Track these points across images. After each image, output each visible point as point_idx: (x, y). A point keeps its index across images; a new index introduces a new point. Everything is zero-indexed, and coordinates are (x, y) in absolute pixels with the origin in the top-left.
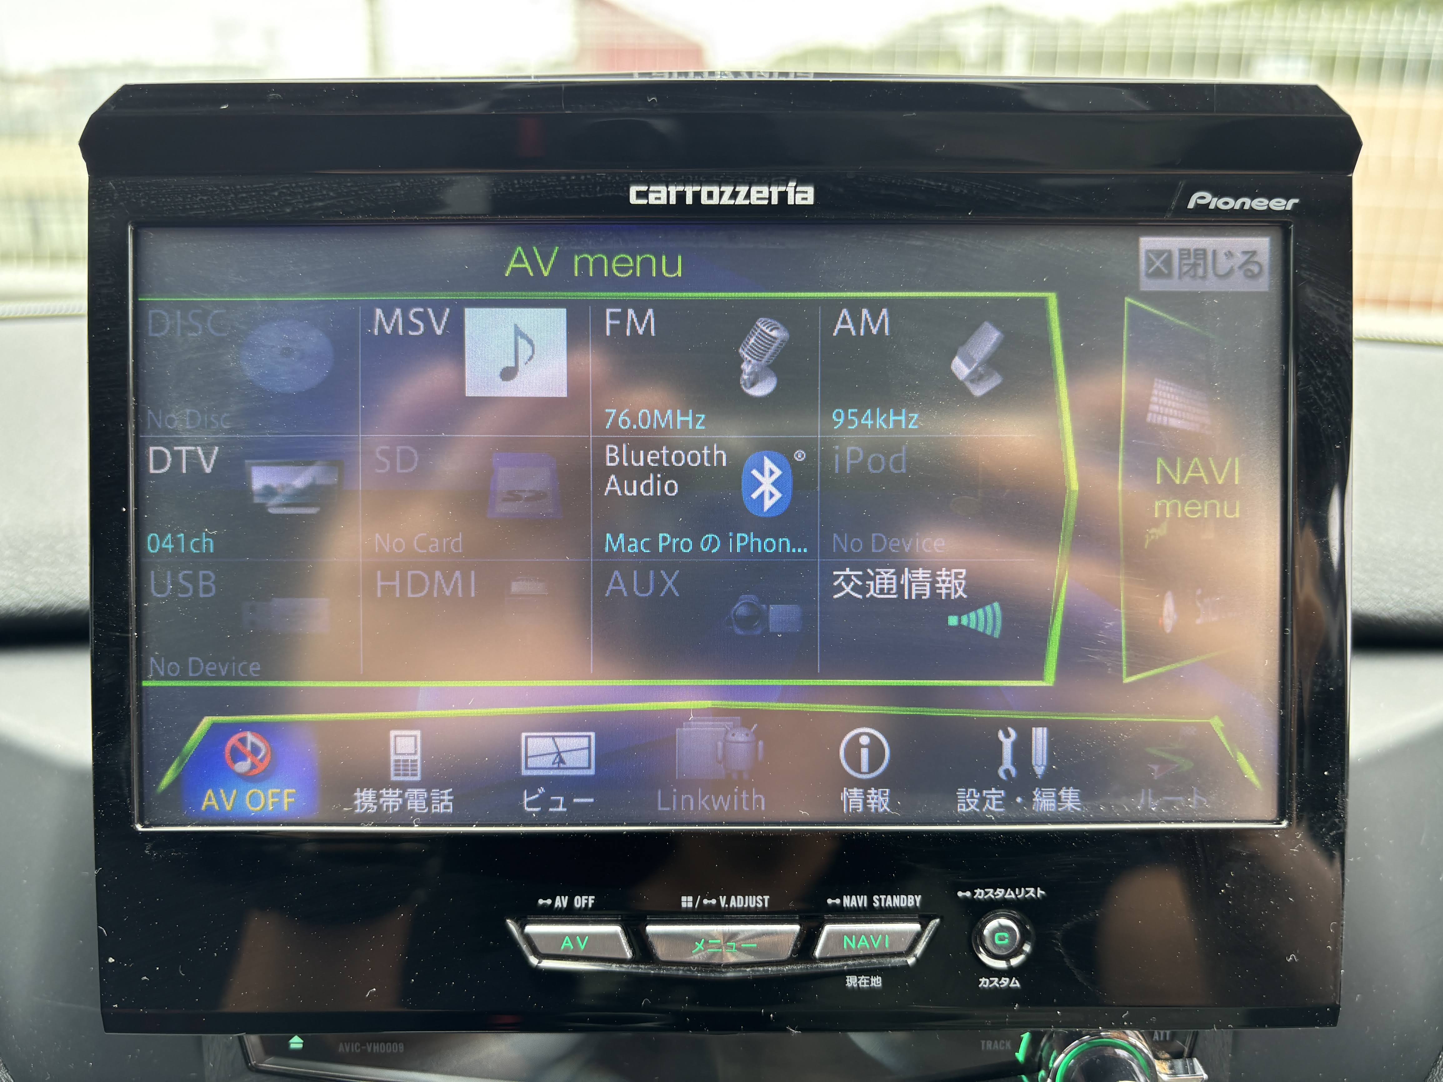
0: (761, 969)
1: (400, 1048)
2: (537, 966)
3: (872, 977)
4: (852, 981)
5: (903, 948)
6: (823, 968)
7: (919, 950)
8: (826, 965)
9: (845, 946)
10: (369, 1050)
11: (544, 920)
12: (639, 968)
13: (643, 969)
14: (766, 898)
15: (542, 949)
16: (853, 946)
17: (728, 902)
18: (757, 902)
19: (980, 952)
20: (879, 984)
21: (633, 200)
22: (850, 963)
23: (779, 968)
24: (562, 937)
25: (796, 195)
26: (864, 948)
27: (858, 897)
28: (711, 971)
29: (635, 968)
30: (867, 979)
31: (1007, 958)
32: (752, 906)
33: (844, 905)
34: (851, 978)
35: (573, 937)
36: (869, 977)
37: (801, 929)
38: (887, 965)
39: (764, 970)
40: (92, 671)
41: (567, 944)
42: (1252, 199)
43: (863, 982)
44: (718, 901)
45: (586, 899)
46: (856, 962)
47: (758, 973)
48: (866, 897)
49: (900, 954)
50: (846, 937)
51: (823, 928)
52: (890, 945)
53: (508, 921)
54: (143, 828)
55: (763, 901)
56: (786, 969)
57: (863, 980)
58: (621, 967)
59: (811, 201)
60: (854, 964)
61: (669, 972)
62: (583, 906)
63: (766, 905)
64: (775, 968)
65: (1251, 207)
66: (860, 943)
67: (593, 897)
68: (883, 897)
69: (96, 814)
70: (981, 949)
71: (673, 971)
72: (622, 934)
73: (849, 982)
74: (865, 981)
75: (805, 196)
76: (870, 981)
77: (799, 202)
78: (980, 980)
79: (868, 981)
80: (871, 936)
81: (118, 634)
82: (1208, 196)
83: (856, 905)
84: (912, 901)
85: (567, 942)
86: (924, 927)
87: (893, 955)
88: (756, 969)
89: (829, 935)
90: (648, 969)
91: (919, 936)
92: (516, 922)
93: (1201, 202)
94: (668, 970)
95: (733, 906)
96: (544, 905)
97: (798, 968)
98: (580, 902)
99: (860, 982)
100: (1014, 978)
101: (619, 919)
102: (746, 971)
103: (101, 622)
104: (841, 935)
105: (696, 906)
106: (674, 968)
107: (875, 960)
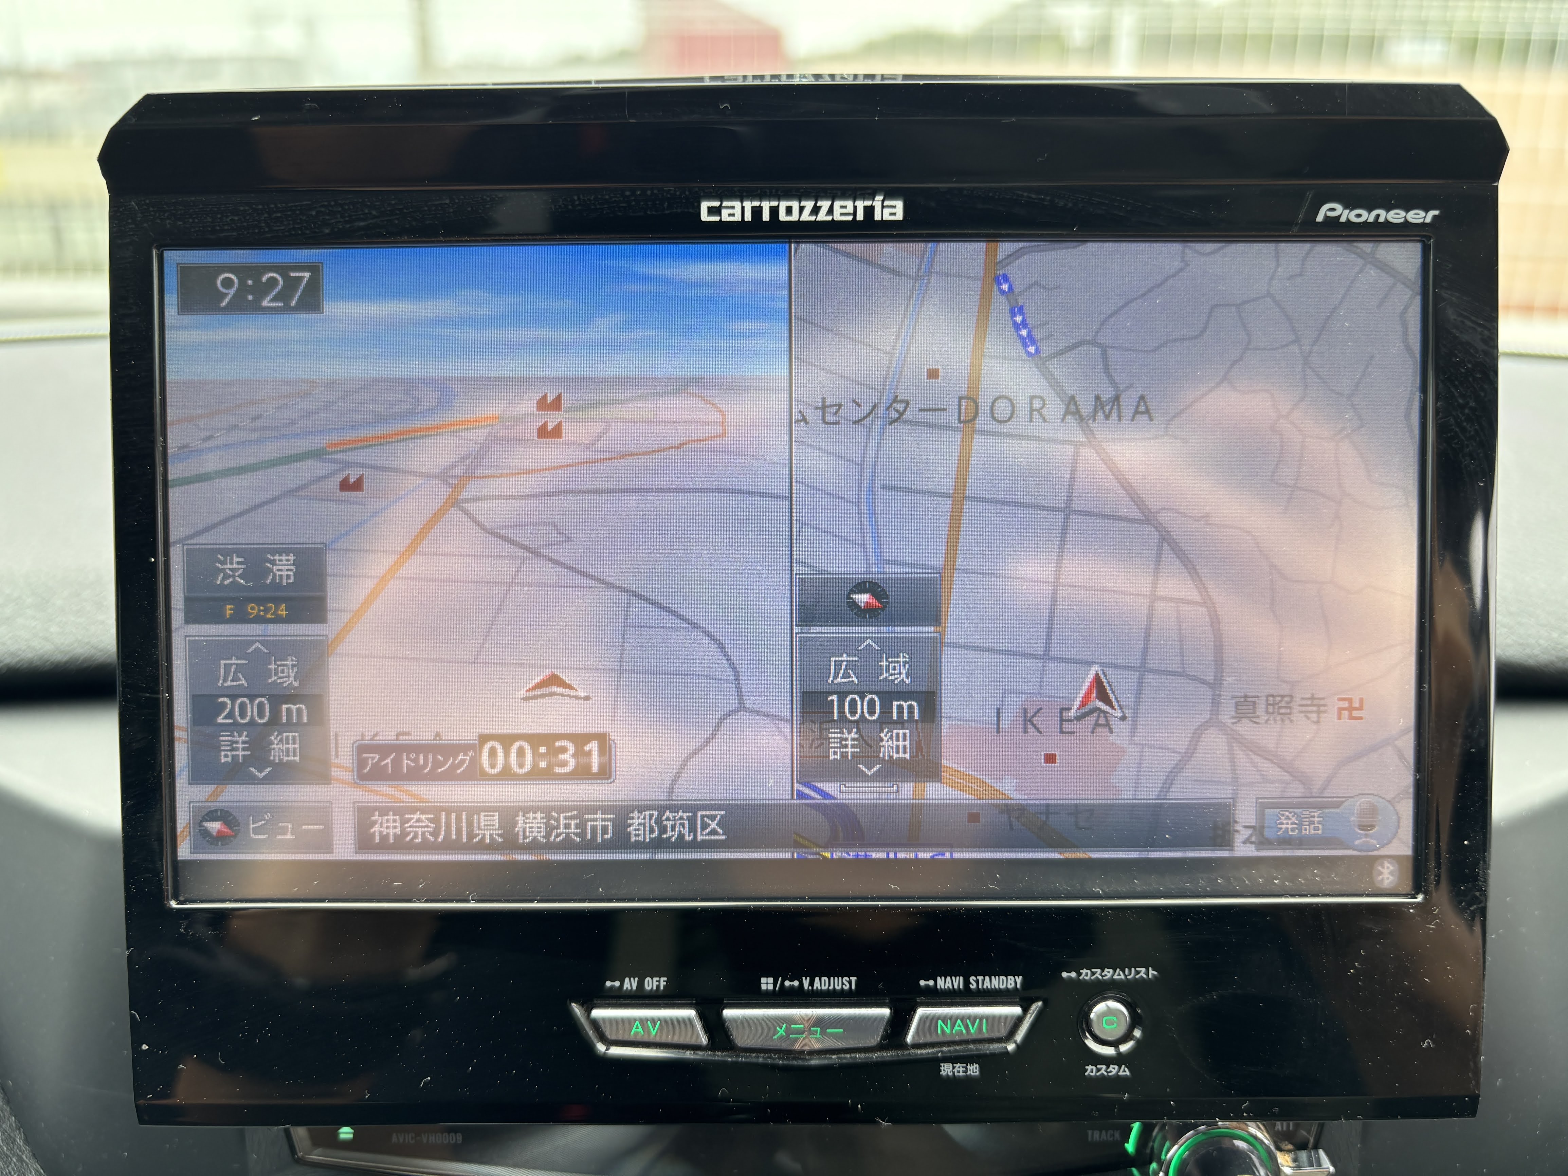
0: (848, 1056)
1: (458, 1138)
2: (605, 1053)
3: (969, 1064)
4: (946, 1069)
5: (1003, 1033)
6: (916, 1055)
7: (1020, 1036)
8: (919, 1052)
9: (939, 1032)
10: (425, 1141)
11: (613, 1004)
12: (715, 1055)
13: (719, 1056)
14: (854, 979)
15: (611, 1036)
16: (948, 1031)
17: (812, 983)
18: (843, 984)
19: (1087, 1038)
20: (976, 1072)
21: (705, 217)
22: (945, 1049)
23: (867, 1055)
24: (631, 1021)
25: (884, 210)
26: (960, 1033)
27: (953, 978)
28: (794, 1059)
29: (711, 1055)
30: (963, 1067)
31: (1115, 1044)
32: (838, 988)
33: (939, 987)
34: (945, 1066)
35: (643, 1021)
36: (965, 1065)
37: (891, 1013)
38: (985, 1052)
39: (851, 1058)
40: (120, 735)
41: (637, 1031)
42: (1388, 210)
43: (959, 1070)
44: (801, 983)
45: (657, 981)
46: (952, 1048)
47: (844, 1061)
48: (961, 978)
49: (999, 1040)
50: (940, 1022)
51: (915, 1012)
52: (989, 1030)
53: (573, 1004)
54: (177, 904)
55: (850, 982)
56: (876, 1056)
57: (959, 1067)
58: (697, 1054)
59: (899, 216)
60: (949, 1051)
61: (748, 1060)
62: (655, 988)
63: (853, 987)
64: (863, 1055)
65: (1386, 220)
66: (956, 1028)
67: (665, 979)
68: (980, 978)
69: (127, 890)
70: (1087, 1035)
71: (753, 1058)
72: (696, 1019)
73: (944, 1070)
74: (961, 1069)
75: (893, 211)
76: (967, 1069)
77: (887, 217)
78: (1087, 1067)
79: (964, 1069)
80: (968, 1021)
81: (148, 695)
82: (1339, 207)
83: (951, 987)
84: (1012, 982)
85: (637, 1028)
86: (1025, 1010)
87: (991, 1041)
88: (843, 1055)
89: (923, 1019)
90: (725, 1056)
91: (1019, 1020)
92: (582, 1005)
93: (1330, 214)
94: (747, 1057)
95: (817, 987)
96: (612, 987)
97: (888, 1055)
98: (651, 984)
99: (955, 1070)
100: (1123, 1066)
101: (694, 1002)
102: (831, 1058)
103: (130, 682)
104: (935, 1019)
105: (777, 989)
106: (754, 1055)
107: (972, 1046)
